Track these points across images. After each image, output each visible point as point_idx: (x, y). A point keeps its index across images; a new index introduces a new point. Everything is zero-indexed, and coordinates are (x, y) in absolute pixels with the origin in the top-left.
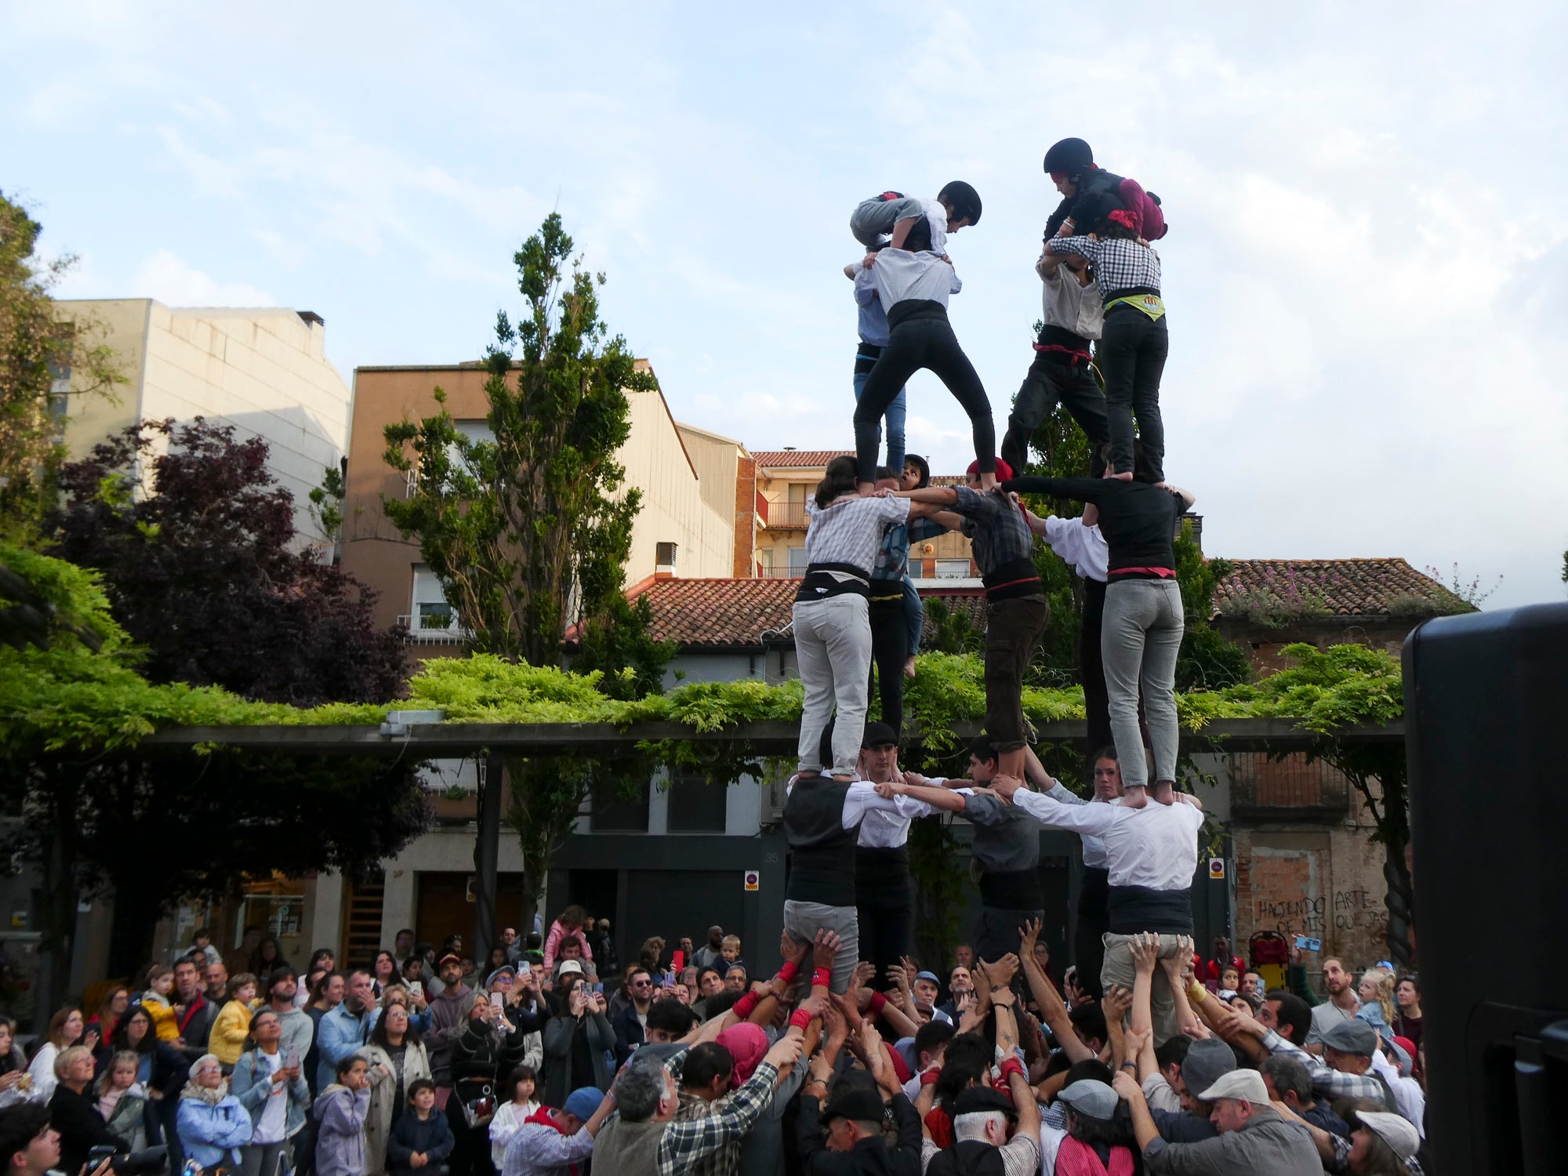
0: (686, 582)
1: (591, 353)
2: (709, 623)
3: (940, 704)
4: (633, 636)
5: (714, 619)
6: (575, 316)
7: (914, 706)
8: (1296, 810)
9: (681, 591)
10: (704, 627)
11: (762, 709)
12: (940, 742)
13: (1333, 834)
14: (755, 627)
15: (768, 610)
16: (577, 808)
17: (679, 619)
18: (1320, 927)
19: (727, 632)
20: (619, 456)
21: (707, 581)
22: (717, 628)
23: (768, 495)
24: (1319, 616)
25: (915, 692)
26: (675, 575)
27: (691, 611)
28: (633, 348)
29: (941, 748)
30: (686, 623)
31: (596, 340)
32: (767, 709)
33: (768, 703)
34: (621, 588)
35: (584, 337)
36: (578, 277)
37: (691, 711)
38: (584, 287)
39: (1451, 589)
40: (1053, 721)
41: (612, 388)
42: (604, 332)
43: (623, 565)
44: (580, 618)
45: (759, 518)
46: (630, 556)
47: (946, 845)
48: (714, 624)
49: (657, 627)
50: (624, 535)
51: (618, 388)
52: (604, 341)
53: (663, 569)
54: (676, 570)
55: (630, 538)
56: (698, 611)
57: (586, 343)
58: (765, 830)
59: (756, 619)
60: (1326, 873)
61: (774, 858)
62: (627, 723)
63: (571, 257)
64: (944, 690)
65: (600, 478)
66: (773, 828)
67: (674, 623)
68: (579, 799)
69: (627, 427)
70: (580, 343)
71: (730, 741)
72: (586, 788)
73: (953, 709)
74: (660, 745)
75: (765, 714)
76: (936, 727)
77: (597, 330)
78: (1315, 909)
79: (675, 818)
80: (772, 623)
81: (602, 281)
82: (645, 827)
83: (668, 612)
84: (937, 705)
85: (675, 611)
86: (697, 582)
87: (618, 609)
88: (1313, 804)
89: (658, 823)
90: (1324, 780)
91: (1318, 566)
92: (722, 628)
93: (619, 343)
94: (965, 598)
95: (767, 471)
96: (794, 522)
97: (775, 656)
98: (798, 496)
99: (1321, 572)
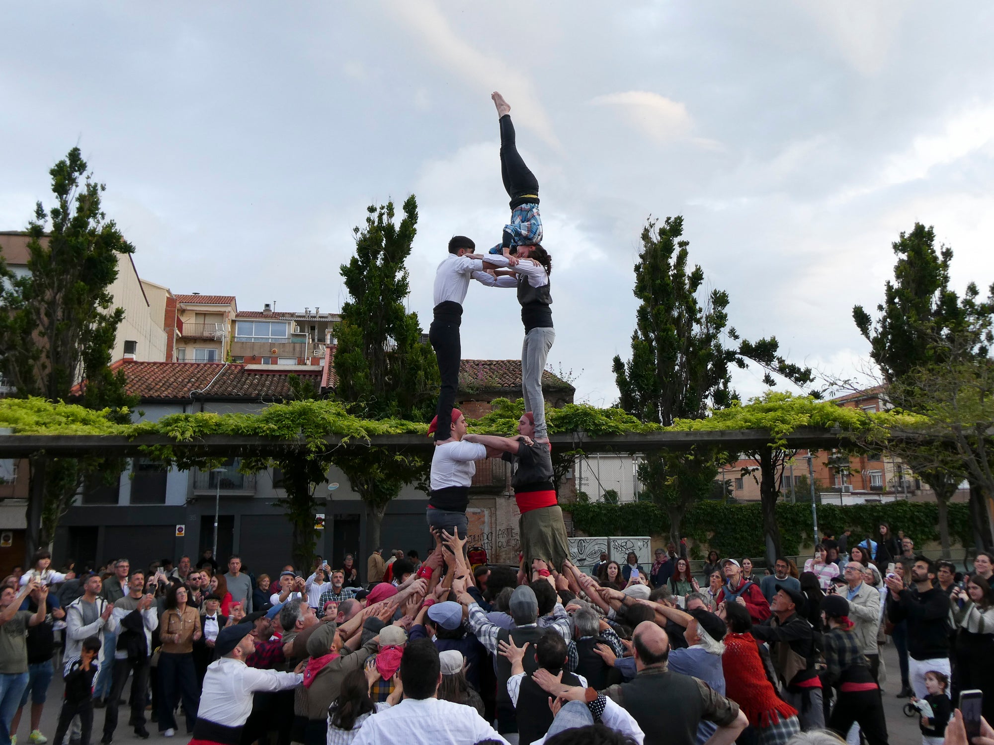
0: (142, 363)
1: (95, 229)
2: (158, 387)
3: (318, 426)
4: (115, 392)
5: (161, 384)
6: (86, 206)
7: (302, 427)
8: (480, 487)
9: (140, 368)
10: (155, 388)
11: (214, 427)
12: (317, 447)
13: (497, 499)
14: (186, 389)
15: (193, 380)
16: (76, 490)
17: (140, 384)
18: (490, 548)
19: (169, 391)
20: (110, 289)
21: (155, 363)
22: (163, 389)
23: (183, 319)
24: (494, 388)
25: (303, 419)
26: (135, 360)
27: (147, 380)
28: (120, 228)
29: (318, 450)
30: (144, 386)
31: (98, 222)
32: (217, 428)
33: (218, 425)
34: (109, 364)
35: (91, 220)
36: (88, 185)
37: (173, 430)
38: (93, 191)
39: (559, 377)
40: (379, 435)
41: (108, 250)
42: (103, 218)
43: (110, 351)
44: (82, 381)
45: (177, 331)
46: (115, 346)
47: (310, 504)
48: (161, 387)
49: (127, 388)
50: (112, 334)
51: (111, 250)
52: (103, 223)
53: (128, 356)
54: (134, 357)
55: (115, 336)
56: (151, 380)
57: (92, 223)
58: (189, 502)
59: (186, 385)
60: (493, 519)
61: (195, 518)
62: (134, 436)
63: (85, 174)
64: (319, 419)
65: (97, 301)
66: (193, 501)
67: (137, 386)
68: (78, 485)
69: (116, 273)
70: (88, 223)
72: (82, 479)
73: (325, 428)
74: (153, 448)
75: (215, 430)
76: (315, 438)
77: (99, 216)
78: (487, 538)
79: (136, 495)
80: (196, 387)
81: (103, 189)
82: (117, 501)
83: (133, 380)
84: (316, 426)
85: (137, 379)
86: (149, 364)
87: (106, 377)
88: (488, 484)
89: (124, 498)
90: (494, 472)
91: (490, 363)
92: (167, 389)
93: (112, 225)
94: (304, 376)
95: (183, 306)
96: (198, 334)
97: (198, 405)
98: (201, 320)
99: (492, 366)
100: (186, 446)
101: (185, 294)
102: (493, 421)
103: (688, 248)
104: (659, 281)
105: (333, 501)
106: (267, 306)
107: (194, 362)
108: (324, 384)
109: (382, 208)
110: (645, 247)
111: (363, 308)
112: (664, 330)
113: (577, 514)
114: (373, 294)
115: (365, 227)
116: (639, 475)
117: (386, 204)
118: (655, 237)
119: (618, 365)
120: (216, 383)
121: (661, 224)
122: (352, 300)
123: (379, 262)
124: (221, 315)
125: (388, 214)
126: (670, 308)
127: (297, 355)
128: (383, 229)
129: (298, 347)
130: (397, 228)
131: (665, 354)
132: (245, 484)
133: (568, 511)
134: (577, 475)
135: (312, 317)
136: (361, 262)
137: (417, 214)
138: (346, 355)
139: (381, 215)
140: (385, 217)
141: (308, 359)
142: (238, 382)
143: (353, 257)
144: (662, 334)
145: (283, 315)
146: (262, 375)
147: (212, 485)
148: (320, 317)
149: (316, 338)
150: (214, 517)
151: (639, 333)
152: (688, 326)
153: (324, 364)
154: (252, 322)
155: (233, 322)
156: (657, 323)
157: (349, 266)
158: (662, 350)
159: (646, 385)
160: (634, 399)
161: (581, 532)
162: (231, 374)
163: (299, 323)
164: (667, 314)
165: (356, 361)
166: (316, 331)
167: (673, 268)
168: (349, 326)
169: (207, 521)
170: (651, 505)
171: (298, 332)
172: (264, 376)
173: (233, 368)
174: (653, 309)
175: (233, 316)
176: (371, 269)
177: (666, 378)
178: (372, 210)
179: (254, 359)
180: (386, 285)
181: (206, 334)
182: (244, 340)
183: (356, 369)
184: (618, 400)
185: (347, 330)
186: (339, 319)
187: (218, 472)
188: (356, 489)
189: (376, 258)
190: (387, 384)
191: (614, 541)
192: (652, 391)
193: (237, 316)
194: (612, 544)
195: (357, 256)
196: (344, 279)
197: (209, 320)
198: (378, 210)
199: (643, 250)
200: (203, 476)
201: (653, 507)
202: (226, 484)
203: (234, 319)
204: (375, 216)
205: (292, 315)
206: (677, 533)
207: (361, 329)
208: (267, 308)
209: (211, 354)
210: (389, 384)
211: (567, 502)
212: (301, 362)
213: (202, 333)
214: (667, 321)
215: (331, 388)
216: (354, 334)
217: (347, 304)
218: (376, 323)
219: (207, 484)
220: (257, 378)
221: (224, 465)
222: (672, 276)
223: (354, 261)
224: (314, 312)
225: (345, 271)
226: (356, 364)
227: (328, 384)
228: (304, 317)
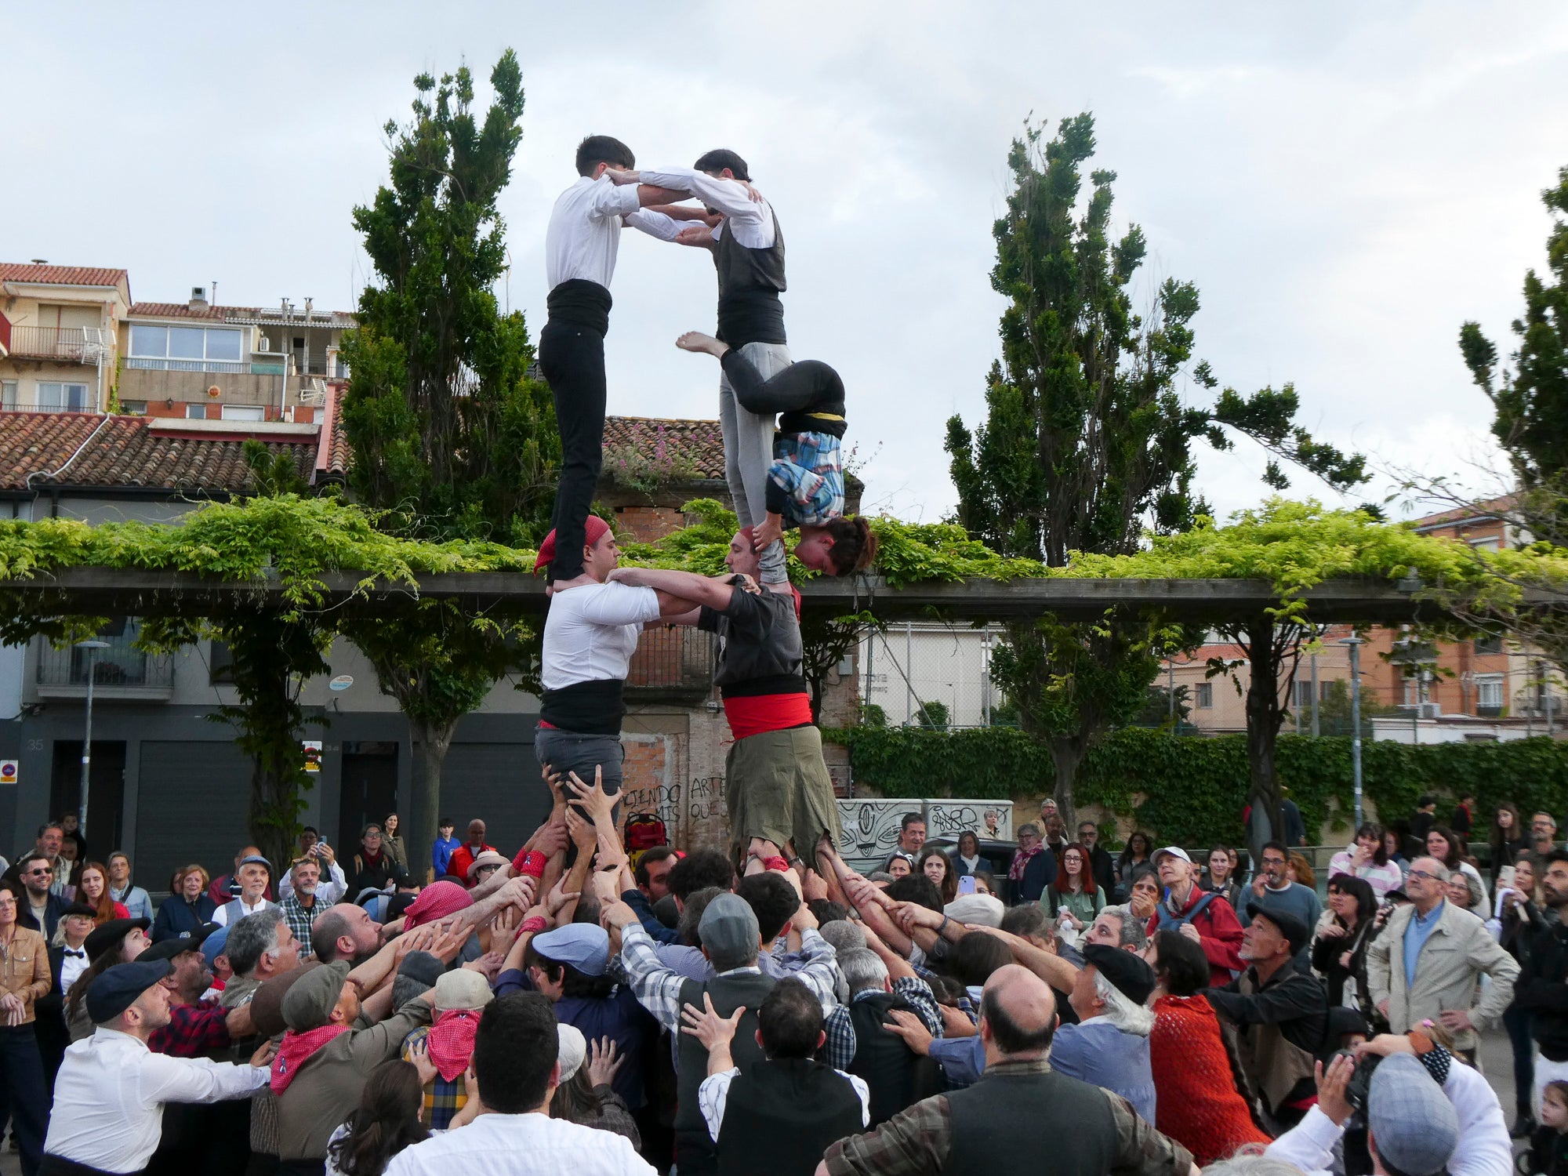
3: (306, 553)
7: (273, 552)
8: (656, 690)
11: (79, 552)
12: (306, 595)
13: (692, 716)
14: (18, 469)
15: (34, 449)
18: (674, 817)
23: (11, 317)
24: (691, 479)
25: (274, 537)
29: (307, 602)
32: (86, 553)
33: (88, 546)
40: (440, 574)
47: (291, 718)
58: (27, 712)
59: (18, 460)
60: (683, 757)
61: (40, 746)
64: (310, 538)
66: (37, 710)
71: (41, 589)
73: (321, 558)
75: (83, 558)
76: (302, 578)
78: (669, 797)
80: (40, 465)
84: (302, 552)
88: (673, 684)
90: (687, 657)
91: (683, 426)
94: (279, 444)
95: (12, 288)
96: (44, 351)
97: (45, 504)
98: (51, 319)
99: (687, 433)
100: (19, 590)
101: (16, 261)
102: (685, 547)
103: (1114, 187)
104: (1048, 258)
105: (341, 714)
106: (198, 291)
107: (36, 410)
108: (321, 463)
109: (447, 80)
110: (1018, 182)
111: (406, 300)
112: (1057, 364)
113: (861, 751)
114: (426, 269)
115: (409, 123)
116: (993, 672)
117: (453, 72)
118: (1039, 164)
119: (957, 435)
120: (84, 457)
121: (1052, 134)
122: (381, 284)
123: (440, 200)
124: (96, 308)
125: (459, 95)
126: (1069, 317)
127: (264, 400)
128: (451, 126)
129: (265, 382)
130: (480, 125)
131: (1056, 416)
132: (150, 675)
133: (841, 743)
134: (862, 668)
135: (297, 318)
136: (402, 199)
137: (522, 93)
138: (370, 402)
139: (444, 97)
140: (453, 102)
141: (288, 410)
142: (134, 457)
143: (382, 189)
144: (1052, 371)
145: (234, 312)
146: (186, 442)
147: (77, 676)
148: (315, 319)
149: (306, 364)
150: (82, 744)
151: (1004, 367)
152: (1108, 355)
153: (324, 420)
154: (166, 326)
155: (123, 325)
156: (1042, 348)
157: (372, 208)
158: (1051, 405)
159: (1014, 481)
160: (987, 511)
161: (867, 789)
162: (119, 437)
163: (269, 331)
164: (1064, 329)
165: (392, 414)
166: (306, 349)
167: (1079, 229)
168: (376, 339)
169: (66, 753)
170: (1016, 734)
171: (266, 350)
172: (192, 444)
173: (123, 424)
174: (1034, 316)
175: (121, 313)
176: (422, 216)
177: (1058, 466)
178: (424, 83)
179: (169, 408)
180: (456, 251)
181: (63, 351)
182: (146, 366)
183: (392, 432)
184: (955, 511)
185: (371, 347)
186: (353, 325)
187: (91, 649)
188: (390, 688)
189: (433, 192)
190: (458, 466)
191: (936, 807)
192: (1028, 494)
193: (131, 312)
194: (932, 813)
195: (390, 186)
196: (363, 236)
197: (69, 320)
198: (438, 85)
199: (1013, 189)
200: (58, 656)
201: (1020, 738)
202: (108, 674)
203: (124, 318)
204: (430, 98)
205: (254, 313)
206: (1068, 794)
207: (401, 345)
208: (198, 297)
209: (75, 395)
210: (463, 466)
211: (840, 726)
212: (274, 415)
213: (55, 349)
214: (1062, 345)
215: (336, 471)
216: (388, 356)
217: (371, 292)
218: (435, 334)
219: (66, 674)
220: (175, 449)
221: (102, 633)
222: (1079, 245)
223: (384, 198)
224: (300, 308)
225: (364, 220)
226: (393, 422)
227: (330, 463)
228: (279, 317)
